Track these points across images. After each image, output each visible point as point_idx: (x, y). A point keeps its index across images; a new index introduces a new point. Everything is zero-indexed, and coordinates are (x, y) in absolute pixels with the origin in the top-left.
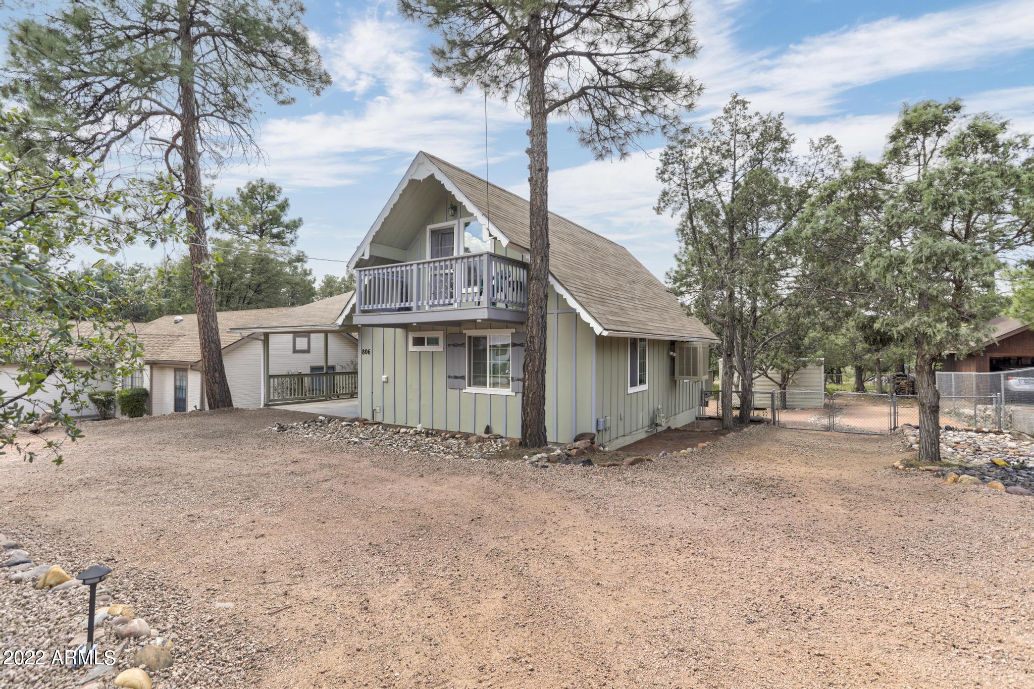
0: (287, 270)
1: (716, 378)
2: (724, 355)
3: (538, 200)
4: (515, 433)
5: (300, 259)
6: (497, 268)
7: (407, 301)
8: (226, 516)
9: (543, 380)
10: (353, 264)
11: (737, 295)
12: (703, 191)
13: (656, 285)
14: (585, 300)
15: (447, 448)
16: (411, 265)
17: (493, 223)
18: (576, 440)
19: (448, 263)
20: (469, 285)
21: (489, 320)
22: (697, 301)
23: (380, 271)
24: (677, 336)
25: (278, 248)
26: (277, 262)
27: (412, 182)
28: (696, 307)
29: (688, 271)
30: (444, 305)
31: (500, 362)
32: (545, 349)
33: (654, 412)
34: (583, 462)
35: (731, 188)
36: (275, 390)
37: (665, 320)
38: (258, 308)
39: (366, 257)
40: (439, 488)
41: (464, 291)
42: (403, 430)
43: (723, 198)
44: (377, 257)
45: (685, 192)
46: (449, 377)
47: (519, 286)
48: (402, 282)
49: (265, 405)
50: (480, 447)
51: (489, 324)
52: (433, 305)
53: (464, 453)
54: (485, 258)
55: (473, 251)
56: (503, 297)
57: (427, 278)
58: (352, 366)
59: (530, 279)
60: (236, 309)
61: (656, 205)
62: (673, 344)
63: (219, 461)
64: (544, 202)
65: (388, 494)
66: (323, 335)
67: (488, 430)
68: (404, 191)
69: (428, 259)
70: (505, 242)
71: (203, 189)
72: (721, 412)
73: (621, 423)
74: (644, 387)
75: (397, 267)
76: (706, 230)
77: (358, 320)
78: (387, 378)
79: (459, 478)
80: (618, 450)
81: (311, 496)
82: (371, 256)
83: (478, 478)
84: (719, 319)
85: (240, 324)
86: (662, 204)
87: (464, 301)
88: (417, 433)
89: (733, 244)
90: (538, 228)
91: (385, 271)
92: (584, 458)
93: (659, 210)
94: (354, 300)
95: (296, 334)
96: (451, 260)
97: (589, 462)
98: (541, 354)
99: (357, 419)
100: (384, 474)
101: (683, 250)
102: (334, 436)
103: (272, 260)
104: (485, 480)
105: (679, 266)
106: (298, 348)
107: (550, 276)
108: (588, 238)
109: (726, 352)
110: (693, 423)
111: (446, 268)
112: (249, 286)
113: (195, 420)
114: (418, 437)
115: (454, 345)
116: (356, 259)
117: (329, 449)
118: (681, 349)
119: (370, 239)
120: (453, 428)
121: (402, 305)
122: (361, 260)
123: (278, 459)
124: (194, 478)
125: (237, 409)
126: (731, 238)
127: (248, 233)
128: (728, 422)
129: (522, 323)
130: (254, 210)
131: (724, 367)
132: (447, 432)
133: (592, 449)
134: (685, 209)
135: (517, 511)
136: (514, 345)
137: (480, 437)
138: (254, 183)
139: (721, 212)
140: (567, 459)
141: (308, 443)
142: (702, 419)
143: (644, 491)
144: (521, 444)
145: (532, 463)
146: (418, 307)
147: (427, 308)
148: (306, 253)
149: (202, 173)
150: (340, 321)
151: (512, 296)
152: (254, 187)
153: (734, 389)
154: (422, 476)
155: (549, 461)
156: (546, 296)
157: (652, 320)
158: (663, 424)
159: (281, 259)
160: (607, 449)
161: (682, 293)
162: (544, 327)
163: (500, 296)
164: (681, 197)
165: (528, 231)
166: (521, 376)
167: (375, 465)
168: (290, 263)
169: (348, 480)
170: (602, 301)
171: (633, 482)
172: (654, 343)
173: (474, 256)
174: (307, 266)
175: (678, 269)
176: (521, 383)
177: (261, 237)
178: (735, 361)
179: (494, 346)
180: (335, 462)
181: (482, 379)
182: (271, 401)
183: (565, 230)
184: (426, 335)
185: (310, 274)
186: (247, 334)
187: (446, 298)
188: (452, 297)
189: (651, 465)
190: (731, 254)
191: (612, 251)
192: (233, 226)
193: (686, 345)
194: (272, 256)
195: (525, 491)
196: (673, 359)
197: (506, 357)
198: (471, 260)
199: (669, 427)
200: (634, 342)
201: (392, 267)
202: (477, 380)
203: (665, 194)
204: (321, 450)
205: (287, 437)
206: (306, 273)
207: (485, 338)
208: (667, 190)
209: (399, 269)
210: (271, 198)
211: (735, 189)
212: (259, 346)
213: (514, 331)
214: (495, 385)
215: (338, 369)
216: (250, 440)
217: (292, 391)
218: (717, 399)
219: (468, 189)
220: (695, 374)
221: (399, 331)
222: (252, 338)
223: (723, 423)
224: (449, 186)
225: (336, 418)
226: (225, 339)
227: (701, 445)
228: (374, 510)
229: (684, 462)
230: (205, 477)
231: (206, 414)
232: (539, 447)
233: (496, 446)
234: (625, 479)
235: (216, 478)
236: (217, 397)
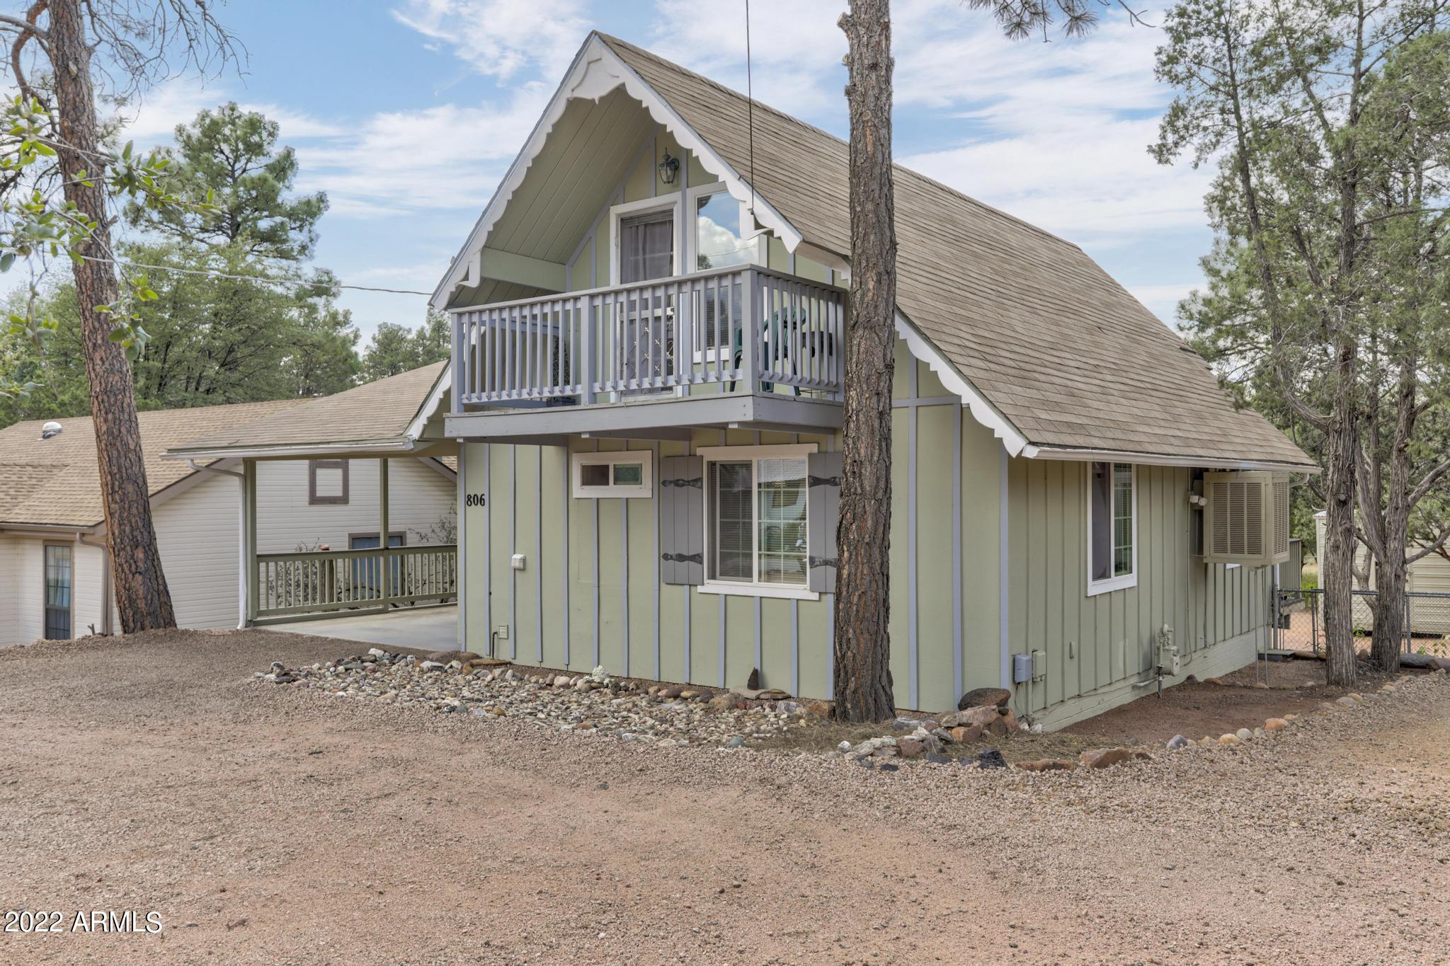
0: (294, 313)
1: (1309, 559)
2: (1330, 502)
3: (870, 139)
4: (821, 689)
5: (323, 288)
6: (774, 302)
7: (567, 382)
8: (161, 878)
9: (884, 564)
10: (444, 300)
11: (1362, 354)
12: (1275, 100)
13: (1157, 335)
14: (982, 374)
15: (663, 721)
16: (576, 299)
17: (765, 199)
18: (963, 706)
19: (660, 293)
20: (710, 343)
21: (755, 424)
22: (1259, 374)
23: (506, 314)
24: (1208, 458)
25: (273, 266)
26: (271, 297)
27: (575, 105)
28: (1257, 387)
29: (1238, 299)
30: (652, 391)
31: (782, 523)
32: (888, 490)
33: (1152, 640)
34: (981, 757)
35: (1349, 88)
36: (270, 588)
37: (1176, 419)
38: (229, 401)
39: (474, 282)
40: (644, 815)
41: (698, 357)
42: (561, 680)
43: (1328, 115)
44: (499, 282)
45: (1230, 105)
46: (666, 557)
47: (826, 345)
48: (556, 339)
49: (250, 623)
50: (738, 719)
51: (758, 432)
52: (628, 392)
53: (701, 733)
54: (745, 280)
55: (718, 263)
56: (789, 371)
57: (613, 330)
58: (443, 534)
59: (851, 326)
60: (181, 405)
61: (1156, 141)
62: (1198, 476)
63: (146, 752)
64: (884, 145)
65: (527, 829)
66: (377, 462)
67: (756, 680)
68: (556, 126)
69: (615, 283)
70: (791, 240)
71: (100, 130)
72: (1322, 642)
73: (1071, 667)
74: (1127, 581)
75: (543, 303)
76: (1282, 196)
77: (458, 427)
78: (524, 560)
79: (691, 793)
80: (1064, 730)
81: (352, 833)
82: (484, 280)
83: (734, 793)
84: (1317, 415)
85: (191, 439)
86: (1171, 138)
87: (699, 380)
88: (593, 687)
89: (1353, 230)
90: (870, 206)
91: (516, 313)
92: (985, 748)
93: (1162, 153)
94: (447, 382)
95: (318, 461)
96: (667, 285)
97: (994, 759)
98: (879, 502)
99: (455, 655)
100: (519, 781)
101: (1223, 248)
102: (404, 693)
103: (259, 291)
104: (749, 797)
105: (1214, 287)
106: (320, 493)
107: (899, 322)
108: (988, 225)
109: (1335, 495)
110: (1251, 668)
111: (657, 304)
112: (208, 353)
113: (90, 658)
114: (595, 696)
115: (677, 483)
116: (451, 287)
117: (393, 722)
118: (1219, 488)
119: (482, 240)
120: (676, 676)
121: (557, 393)
122: (461, 289)
123: (277, 747)
124: (90, 789)
125: (185, 632)
126: (1349, 214)
127: (203, 230)
128: (1343, 665)
129: (834, 431)
130: (217, 177)
131: (1331, 531)
132: (661, 684)
133: (1001, 727)
134: (1229, 147)
135: (827, 873)
136: (815, 481)
137: (737, 697)
138: (215, 113)
139: (1323, 150)
140: (943, 749)
141: (344, 709)
142: (1273, 658)
143: (1133, 831)
144: (833, 713)
145: (860, 758)
146: (594, 397)
147: (613, 397)
148: (337, 276)
149: (96, 92)
150: (415, 431)
151: (809, 367)
152: (214, 123)
153: (1356, 586)
154: (604, 787)
155: (899, 753)
156: (890, 367)
157: (1143, 420)
158: (1176, 670)
159: (279, 290)
160: (1038, 728)
161: (1221, 354)
162: (885, 440)
163: (782, 367)
164: (1218, 117)
165: (846, 214)
166: (833, 554)
167: (497, 760)
168: (301, 297)
169: (437, 795)
170: (1024, 376)
171: (1103, 808)
172: (1152, 474)
173: (721, 276)
174: (339, 305)
175: (1210, 294)
176: (832, 571)
177: (232, 238)
178: (1359, 517)
179: (769, 485)
180: (405, 753)
181: (741, 561)
182: (260, 613)
183: (933, 208)
184: (613, 460)
185: (346, 321)
186: (206, 462)
187: (656, 374)
188: (670, 372)
189: (1147, 768)
190: (1348, 254)
191: (1045, 255)
192: (171, 215)
193: (1231, 479)
194: (258, 283)
195: (845, 824)
196: (1198, 513)
197: (796, 510)
198: (713, 284)
199: (1190, 678)
200: (1102, 472)
201: (532, 305)
202: (730, 563)
203: (1178, 111)
204: (375, 725)
205: (296, 695)
206: (336, 321)
207: (747, 466)
208: (1183, 102)
209: (547, 309)
210: (255, 149)
211: (1360, 89)
212: (232, 488)
213: (814, 448)
214: (771, 575)
215: (412, 541)
216: (215, 703)
217: (308, 590)
218: (1313, 610)
219: (705, 120)
220: (1255, 548)
221: (550, 451)
222: (217, 470)
223: (1328, 669)
224: (661, 113)
225: (409, 651)
226: (158, 473)
227: (1272, 722)
228: (496, 864)
229: (1230, 763)
230: (114, 788)
231: (115, 644)
232: (876, 721)
233: (772, 719)
234: (1084, 800)
235: (138, 789)
236: (141, 604)
